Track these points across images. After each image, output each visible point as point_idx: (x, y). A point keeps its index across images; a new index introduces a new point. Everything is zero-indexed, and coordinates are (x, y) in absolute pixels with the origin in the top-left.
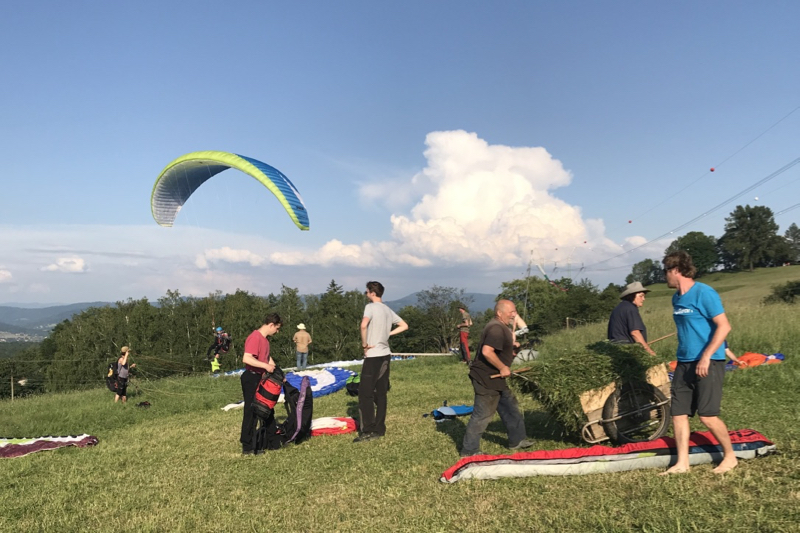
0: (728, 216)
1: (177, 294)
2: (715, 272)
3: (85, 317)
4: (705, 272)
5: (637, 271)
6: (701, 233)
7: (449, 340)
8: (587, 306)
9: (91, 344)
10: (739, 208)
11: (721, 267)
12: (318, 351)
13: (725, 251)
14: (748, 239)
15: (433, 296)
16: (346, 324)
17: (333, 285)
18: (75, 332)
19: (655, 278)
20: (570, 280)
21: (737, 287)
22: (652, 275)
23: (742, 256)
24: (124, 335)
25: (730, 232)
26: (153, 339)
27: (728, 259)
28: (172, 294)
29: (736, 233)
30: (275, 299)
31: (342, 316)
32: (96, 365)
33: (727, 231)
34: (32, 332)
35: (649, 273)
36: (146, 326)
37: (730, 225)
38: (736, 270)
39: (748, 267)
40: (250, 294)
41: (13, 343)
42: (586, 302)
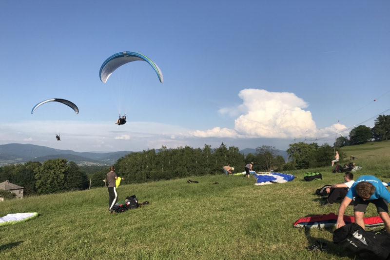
0: (376, 119)
1: (166, 147)
2: (371, 141)
3: (129, 156)
4: (367, 141)
5: (339, 141)
6: (365, 126)
7: (269, 166)
8: (327, 154)
9: (133, 166)
10: (380, 116)
11: (373, 140)
12: (219, 170)
13: (375, 133)
14: (385, 128)
15: (262, 149)
16: (229, 160)
17: (223, 144)
18: (127, 162)
19: (345, 144)
20: (317, 144)
21: (381, 148)
22: (344, 142)
23: (383, 135)
24: (146, 163)
25: (377, 125)
26: (157, 164)
27: (376, 136)
28: (164, 147)
29: (379, 126)
30: (200, 150)
31: (228, 156)
32: (135, 174)
33: (376, 125)
34: (101, 162)
35: (343, 142)
36: (154, 159)
37: (377, 123)
38: (380, 141)
39: (385, 139)
40: (191, 147)
41: (93, 166)
42: (327, 152)
